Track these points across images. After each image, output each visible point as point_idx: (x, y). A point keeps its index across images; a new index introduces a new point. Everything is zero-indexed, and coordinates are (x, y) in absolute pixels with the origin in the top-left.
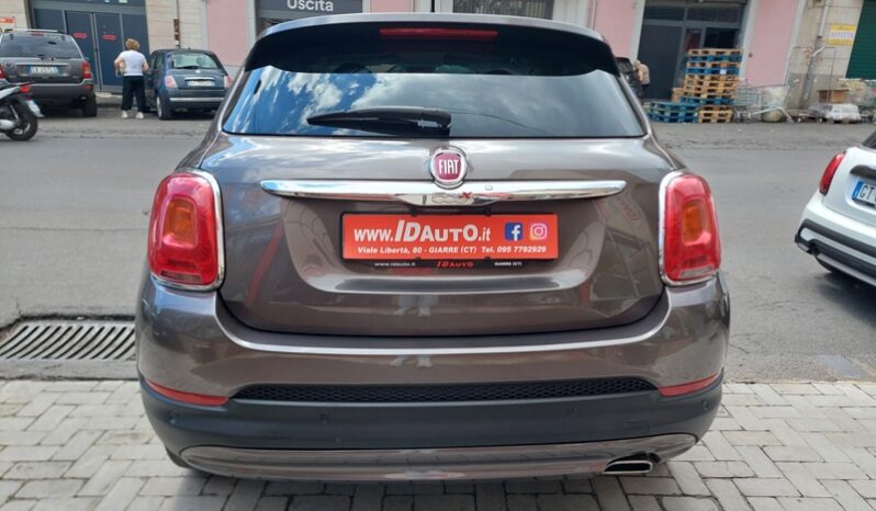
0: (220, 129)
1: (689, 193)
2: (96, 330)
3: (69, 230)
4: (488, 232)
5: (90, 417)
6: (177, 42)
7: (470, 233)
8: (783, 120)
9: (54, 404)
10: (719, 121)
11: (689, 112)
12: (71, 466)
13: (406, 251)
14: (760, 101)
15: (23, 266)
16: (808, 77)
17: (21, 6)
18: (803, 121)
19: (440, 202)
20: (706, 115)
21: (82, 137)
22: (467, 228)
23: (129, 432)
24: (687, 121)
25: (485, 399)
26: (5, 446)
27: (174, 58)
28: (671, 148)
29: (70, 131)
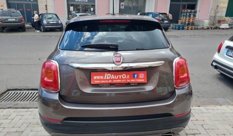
0: (58, 48)
1: (181, 63)
2: (27, 93)
3: (19, 65)
4: (129, 76)
5: (26, 119)
6: (46, 11)
8: (208, 28)
9: (17, 115)
10: (191, 29)
11: (183, 27)
12: (22, 133)
13: (107, 81)
14: (202, 24)
15: (8, 75)
16: (215, 17)
17: (5, 2)
18: (214, 29)
19: (116, 69)
20: (187, 28)
21: (22, 38)
22: (123, 75)
23: (36, 123)
24: (182, 29)
25: (128, 120)
26: (5, 128)
27: (46, 16)
28: (178, 37)
29: (19, 36)
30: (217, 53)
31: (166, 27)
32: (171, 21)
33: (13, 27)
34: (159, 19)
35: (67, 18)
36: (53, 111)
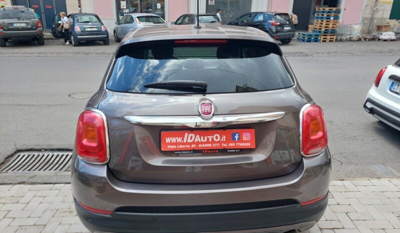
0: (105, 88)
1: (313, 114)
2: (51, 156)
3: (35, 105)
4: (225, 137)
5: (50, 203)
6: (80, 9)
7: (217, 138)
8: (359, 40)
9: (35, 196)
10: (330, 41)
11: (316, 37)
12: (44, 227)
13: (189, 146)
14: (349, 31)
15: (16, 124)
16: (372, 19)
18: (369, 40)
20: (324, 38)
21: (38, 56)
22: (215, 135)
23: (68, 210)
24: (315, 41)
26: (15, 218)
27: (79, 18)
28: (308, 56)
29: (33, 53)
30: (374, 86)
31: (287, 37)
32: (296, 27)
33: (22, 38)
34: (276, 23)
35: (116, 21)
36: (97, 194)
